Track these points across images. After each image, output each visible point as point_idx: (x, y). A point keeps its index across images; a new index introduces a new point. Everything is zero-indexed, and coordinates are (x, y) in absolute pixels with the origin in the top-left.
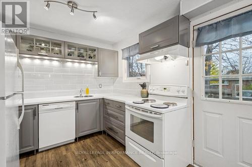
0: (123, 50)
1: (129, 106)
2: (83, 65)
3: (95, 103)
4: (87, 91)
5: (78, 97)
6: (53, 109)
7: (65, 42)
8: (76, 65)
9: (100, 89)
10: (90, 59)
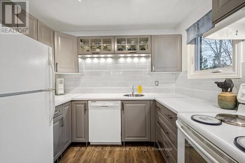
0: (188, 30)
1: (183, 122)
2: (136, 60)
3: (144, 105)
4: (140, 89)
5: (128, 95)
6: (99, 107)
7: (114, 36)
8: (129, 60)
9: (157, 86)
10: (143, 51)
